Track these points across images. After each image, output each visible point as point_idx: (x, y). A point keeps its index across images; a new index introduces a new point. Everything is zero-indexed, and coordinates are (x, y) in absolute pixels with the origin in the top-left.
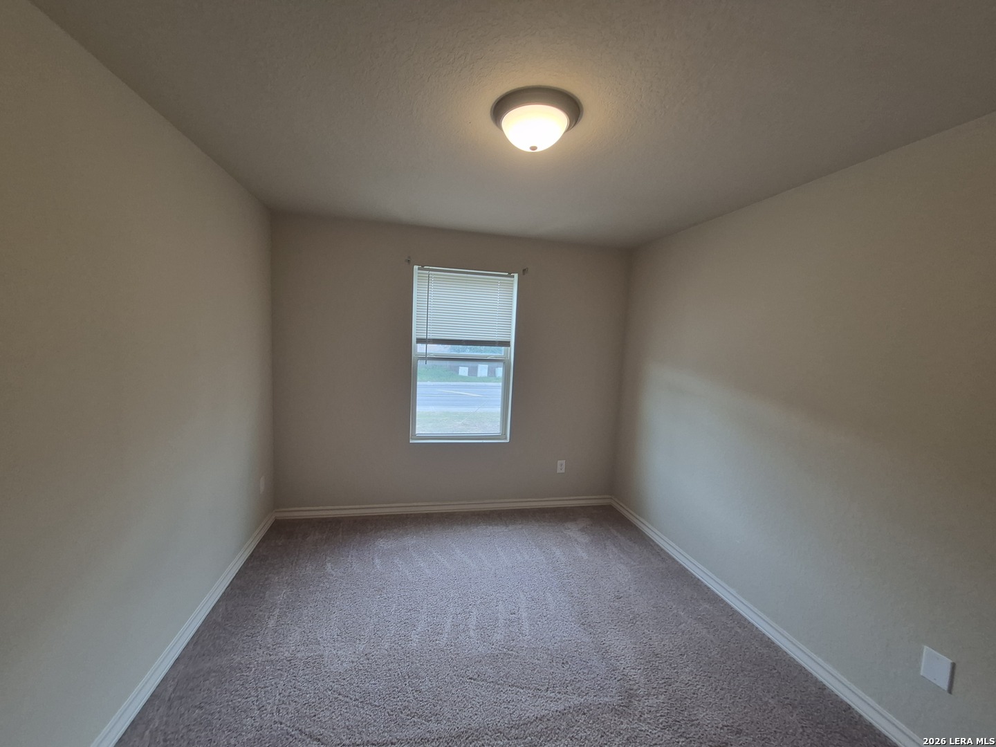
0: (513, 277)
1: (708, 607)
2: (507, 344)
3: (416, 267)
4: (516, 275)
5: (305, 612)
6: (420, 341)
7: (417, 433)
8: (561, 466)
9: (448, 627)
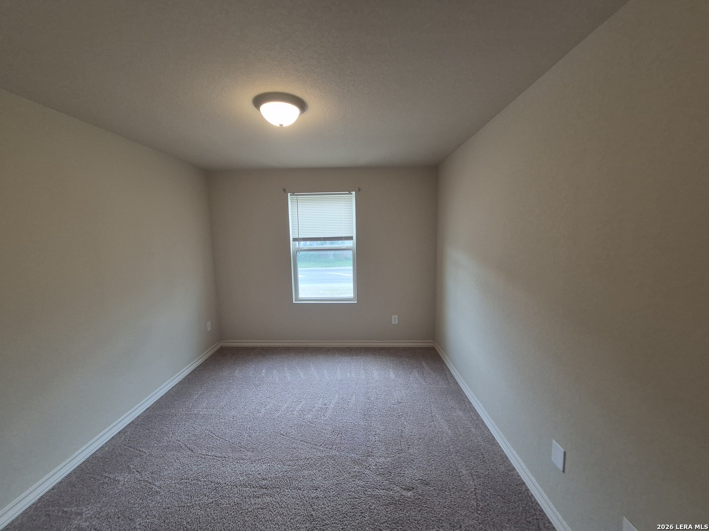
0: (352, 194)
1: (460, 414)
2: (350, 238)
3: (289, 194)
4: (354, 193)
5: (214, 393)
6: (295, 240)
7: (300, 297)
8: (395, 319)
9: (283, 408)
